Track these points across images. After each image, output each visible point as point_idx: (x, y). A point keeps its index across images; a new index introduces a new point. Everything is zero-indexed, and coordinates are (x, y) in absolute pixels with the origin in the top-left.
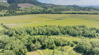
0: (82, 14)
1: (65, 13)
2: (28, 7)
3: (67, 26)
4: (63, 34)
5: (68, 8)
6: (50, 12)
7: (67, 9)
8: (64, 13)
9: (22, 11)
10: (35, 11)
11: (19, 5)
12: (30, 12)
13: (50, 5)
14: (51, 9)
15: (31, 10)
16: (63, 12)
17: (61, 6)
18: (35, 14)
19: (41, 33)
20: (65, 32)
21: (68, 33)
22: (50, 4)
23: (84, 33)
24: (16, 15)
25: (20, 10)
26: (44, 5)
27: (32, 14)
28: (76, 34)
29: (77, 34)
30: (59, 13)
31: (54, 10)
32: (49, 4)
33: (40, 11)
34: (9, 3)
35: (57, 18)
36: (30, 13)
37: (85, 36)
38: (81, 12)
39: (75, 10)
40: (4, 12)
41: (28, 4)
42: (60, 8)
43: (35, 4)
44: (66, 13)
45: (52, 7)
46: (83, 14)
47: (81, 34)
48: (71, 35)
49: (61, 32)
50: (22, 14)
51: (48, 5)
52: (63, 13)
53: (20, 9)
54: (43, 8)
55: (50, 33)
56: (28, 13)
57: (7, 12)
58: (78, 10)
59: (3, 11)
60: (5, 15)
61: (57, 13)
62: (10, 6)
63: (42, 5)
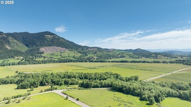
2: (55, 53)
9: (45, 58)
11: (42, 49)
15: (59, 57)
24: (34, 64)
25: (42, 57)
26: (83, 50)
27: (60, 62)
31: (97, 56)
32: (93, 47)
34: (27, 45)
40: (18, 59)
41: (57, 47)
42: (107, 54)
43: (69, 48)
45: (96, 52)
50: (44, 62)
51: (90, 49)
53: (42, 55)
54: (80, 54)
56: (54, 62)
59: (16, 58)
60: (19, 64)
62: (28, 50)
63: (80, 50)
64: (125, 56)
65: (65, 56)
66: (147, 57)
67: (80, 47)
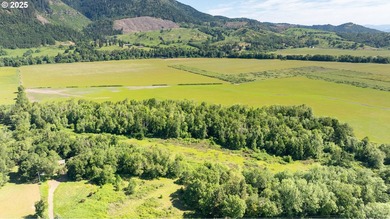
1: (284, 55)
5: (310, 36)
6: (229, 53)
7: (304, 40)
8: (279, 57)
10: (172, 45)
13: (237, 24)
14: (238, 40)
15: (155, 43)
16: (278, 53)
17: (287, 26)
22: (241, 20)
25: (115, 42)
26: (213, 25)
27: (155, 56)
30: (259, 57)
31: (246, 42)
32: (237, 19)
33: (189, 47)
36: (148, 55)
39: (340, 47)
40: (61, 47)
42: (273, 37)
43: (180, 21)
44: (289, 58)
45: (244, 32)
50: (116, 56)
51: (229, 24)
52: (273, 58)
53: (119, 37)
54: (206, 36)
56: (143, 55)
57: (71, 48)
58: (354, 47)
59: (58, 43)
60: (57, 60)
61: (249, 57)
62: (89, 25)
63: (207, 24)
64: (317, 43)
65: (170, 40)
66: (378, 44)
67: (206, 17)
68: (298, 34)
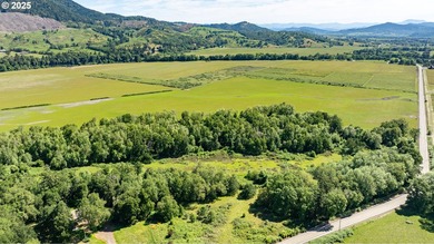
0: (274, 58)
1: (207, 56)
3: (217, 114)
4: (207, 147)
5: (217, 35)
6: (138, 56)
7: (212, 40)
8: (202, 58)
10: (65, 50)
12: (40, 56)
13: (136, 24)
14: (145, 42)
15: (45, 48)
16: (197, 54)
17: (190, 26)
18: (69, 64)
19: (105, 152)
20: (214, 140)
21: (224, 140)
22: (139, 18)
23: (286, 135)
26: (107, 24)
27: (52, 64)
28: (256, 144)
29: (262, 144)
30: (182, 59)
32: (134, 18)
33: (90, 51)
35: (175, 78)
36: (41, 63)
37: (293, 150)
38: (271, 49)
39: (248, 46)
41: (29, 16)
42: (182, 38)
43: (66, 20)
44: (212, 59)
45: (148, 32)
46: (280, 58)
47: (276, 140)
48: (237, 150)
49: (197, 139)
51: (127, 23)
52: (196, 59)
54: (105, 38)
55: (146, 148)
56: (33, 64)
58: (259, 45)
61: (171, 59)
63: (100, 24)
65: (63, 44)
67: (96, 15)
68: (203, 33)
